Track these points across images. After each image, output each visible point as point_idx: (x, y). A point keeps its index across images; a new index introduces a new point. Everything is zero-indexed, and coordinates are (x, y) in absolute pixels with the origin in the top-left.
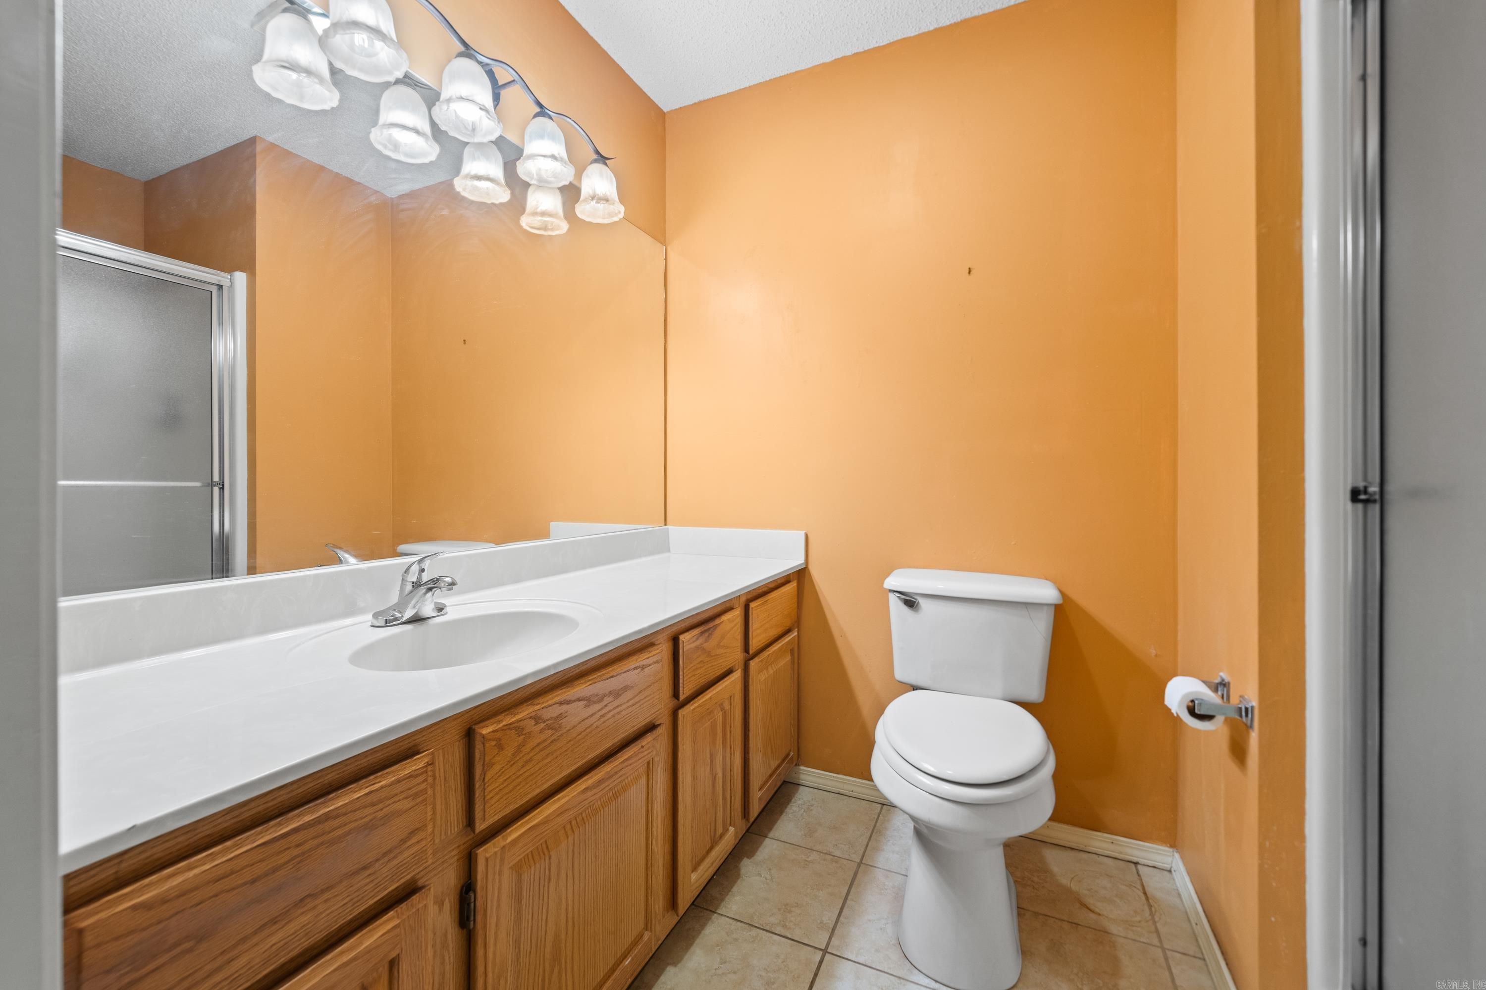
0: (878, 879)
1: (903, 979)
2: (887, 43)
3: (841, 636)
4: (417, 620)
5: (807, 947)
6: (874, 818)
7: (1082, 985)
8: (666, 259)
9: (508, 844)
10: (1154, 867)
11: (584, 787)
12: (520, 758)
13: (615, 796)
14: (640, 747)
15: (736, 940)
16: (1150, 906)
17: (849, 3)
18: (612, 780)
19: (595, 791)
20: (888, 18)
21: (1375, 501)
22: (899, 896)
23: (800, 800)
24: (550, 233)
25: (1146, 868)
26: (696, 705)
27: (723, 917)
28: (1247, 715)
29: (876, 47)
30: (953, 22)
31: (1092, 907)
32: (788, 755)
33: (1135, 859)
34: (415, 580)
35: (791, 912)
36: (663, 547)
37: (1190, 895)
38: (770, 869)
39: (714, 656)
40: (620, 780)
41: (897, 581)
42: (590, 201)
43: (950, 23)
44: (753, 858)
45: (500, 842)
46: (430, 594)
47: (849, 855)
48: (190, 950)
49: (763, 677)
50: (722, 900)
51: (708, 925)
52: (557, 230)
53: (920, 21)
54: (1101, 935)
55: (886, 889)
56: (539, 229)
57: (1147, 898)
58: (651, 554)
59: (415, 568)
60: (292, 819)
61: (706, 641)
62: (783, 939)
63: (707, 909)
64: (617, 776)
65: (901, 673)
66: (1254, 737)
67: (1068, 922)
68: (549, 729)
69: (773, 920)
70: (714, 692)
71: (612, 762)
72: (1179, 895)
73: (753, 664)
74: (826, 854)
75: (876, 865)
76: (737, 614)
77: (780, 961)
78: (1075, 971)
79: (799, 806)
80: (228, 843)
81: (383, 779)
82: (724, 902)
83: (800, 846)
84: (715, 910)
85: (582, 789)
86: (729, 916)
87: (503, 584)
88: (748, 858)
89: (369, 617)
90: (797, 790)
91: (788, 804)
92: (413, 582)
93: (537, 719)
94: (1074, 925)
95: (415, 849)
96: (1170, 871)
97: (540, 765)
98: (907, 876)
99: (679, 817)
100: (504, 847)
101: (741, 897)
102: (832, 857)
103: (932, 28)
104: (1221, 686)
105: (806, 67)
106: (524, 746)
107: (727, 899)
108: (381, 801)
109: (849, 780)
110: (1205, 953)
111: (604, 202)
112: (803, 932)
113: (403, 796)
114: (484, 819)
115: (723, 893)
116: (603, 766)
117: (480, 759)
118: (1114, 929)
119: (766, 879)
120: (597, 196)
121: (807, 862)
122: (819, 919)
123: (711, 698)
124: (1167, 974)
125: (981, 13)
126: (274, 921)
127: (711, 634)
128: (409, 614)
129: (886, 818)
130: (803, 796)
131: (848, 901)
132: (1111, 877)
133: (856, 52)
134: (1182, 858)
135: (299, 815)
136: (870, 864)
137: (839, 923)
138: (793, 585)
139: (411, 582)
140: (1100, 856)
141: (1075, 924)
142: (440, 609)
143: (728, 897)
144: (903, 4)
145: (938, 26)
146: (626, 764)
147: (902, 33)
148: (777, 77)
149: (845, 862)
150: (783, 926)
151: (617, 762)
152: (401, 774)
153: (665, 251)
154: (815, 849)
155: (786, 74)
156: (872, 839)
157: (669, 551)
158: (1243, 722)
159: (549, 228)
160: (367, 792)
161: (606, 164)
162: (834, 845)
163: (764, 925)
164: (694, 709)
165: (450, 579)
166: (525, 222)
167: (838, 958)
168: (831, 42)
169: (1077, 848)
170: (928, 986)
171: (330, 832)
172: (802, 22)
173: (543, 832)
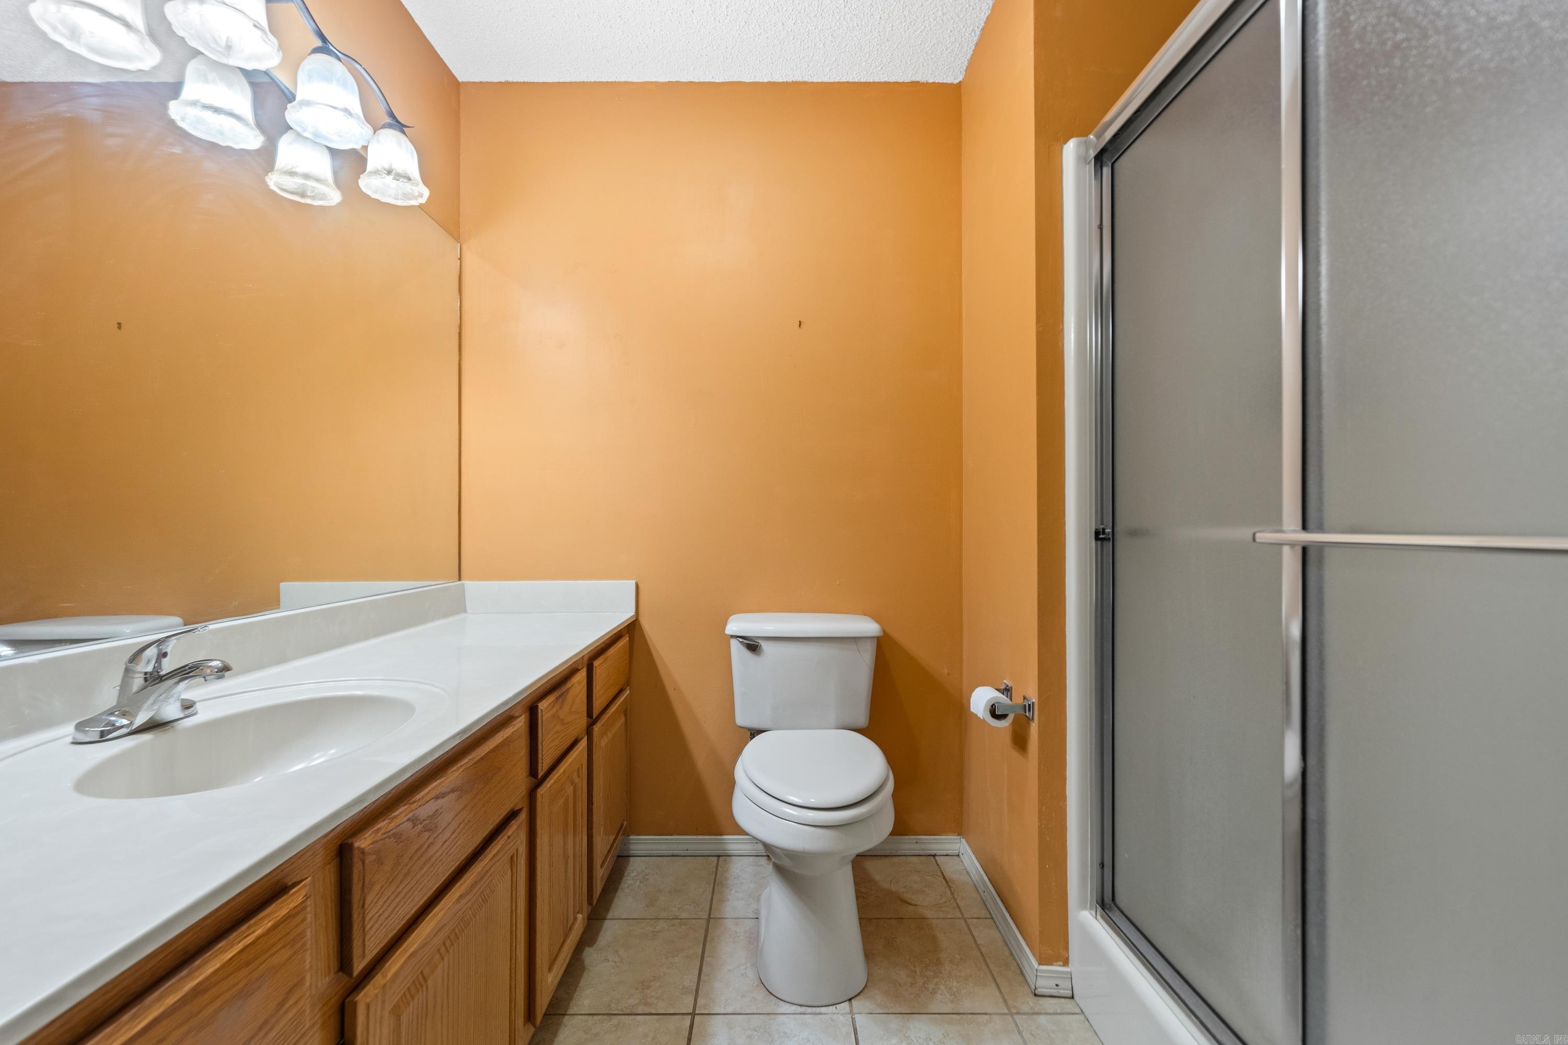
0: (730, 928)
1: (772, 1014)
2: (722, 81)
3: (675, 689)
4: (153, 726)
5: (675, 1016)
6: (713, 871)
7: (915, 967)
8: (460, 259)
9: (388, 981)
10: (947, 855)
11: (459, 895)
12: (399, 872)
13: (485, 900)
14: (507, 838)
15: (597, 1035)
16: (950, 887)
17: (693, 31)
18: (483, 881)
19: (468, 898)
20: (727, 58)
21: (1109, 539)
22: (754, 941)
23: (633, 872)
24: (309, 201)
25: (942, 858)
26: (552, 781)
27: (576, 1017)
28: (1029, 710)
29: (711, 82)
30: (785, 81)
31: (910, 901)
32: (622, 825)
33: (933, 852)
34: (150, 669)
35: (650, 987)
36: (458, 606)
37: (977, 870)
38: (617, 951)
39: (567, 723)
40: (490, 879)
41: (737, 625)
42: (384, 175)
43: (783, 81)
44: (595, 945)
45: (379, 979)
46: (174, 687)
47: (696, 914)
49: (604, 742)
50: (571, 999)
51: (561, 1030)
52: (321, 199)
53: (756, 70)
54: (921, 922)
55: (739, 936)
56: (292, 193)
57: (947, 882)
58: (446, 616)
59: (152, 652)
60: (150, 1006)
61: (561, 708)
62: (648, 1017)
63: (555, 1015)
64: (487, 876)
65: (743, 719)
66: (1034, 727)
67: (895, 919)
68: (425, 831)
69: (632, 1001)
70: (567, 765)
71: (481, 860)
72: (968, 873)
73: (596, 729)
74: (673, 919)
75: (725, 917)
76: (582, 675)
77: (649, 1039)
78: (908, 958)
79: (633, 879)
81: (257, 927)
82: (574, 1001)
83: (644, 919)
84: (566, 1012)
85: (457, 897)
86: (582, 1012)
87: (261, 667)
88: (589, 946)
89: (69, 730)
90: (628, 862)
91: (621, 879)
92: (146, 673)
93: (414, 821)
94: (899, 920)
95: (295, 1010)
96: (958, 856)
97: (418, 876)
98: (758, 918)
99: (538, 912)
100: (385, 985)
101: (592, 989)
102: (679, 920)
103: (766, 80)
104: (1007, 691)
105: (637, 81)
106: (402, 856)
107: (575, 997)
108: (256, 957)
109: (688, 839)
110: (993, 913)
111: (405, 181)
112: (667, 1004)
113: (280, 945)
114: (363, 956)
115: (570, 992)
116: (475, 867)
117: (359, 880)
118: (929, 914)
119: (615, 962)
120: (394, 171)
121: (655, 933)
122: (680, 985)
123: (564, 772)
124: (970, 937)
125: (810, 81)
127: (564, 701)
128: (140, 719)
129: (725, 869)
130: (636, 867)
131: (705, 959)
132: (919, 872)
133: (691, 80)
134: (967, 841)
135: (160, 998)
136: (718, 916)
137: (701, 983)
138: (625, 641)
139: (141, 672)
140: (908, 857)
141: (900, 918)
142: (188, 706)
143: (577, 993)
144: (744, 49)
145: (771, 81)
146: (495, 860)
147: (738, 76)
148: (604, 81)
149: (694, 921)
150: (645, 1004)
151: (487, 860)
152: (277, 917)
153: (459, 249)
154: (660, 918)
155: (614, 81)
156: (715, 893)
157: (465, 611)
158: (1026, 716)
159: (308, 194)
160: (241, 948)
161: (404, 132)
162: (679, 908)
163: (624, 1010)
164: (551, 786)
165: (218, 662)
166: (273, 181)
167: (707, 1016)
168: (667, 64)
169: (890, 854)
170: (795, 1012)
171: (199, 1013)
172: (641, 34)
173: (422, 958)
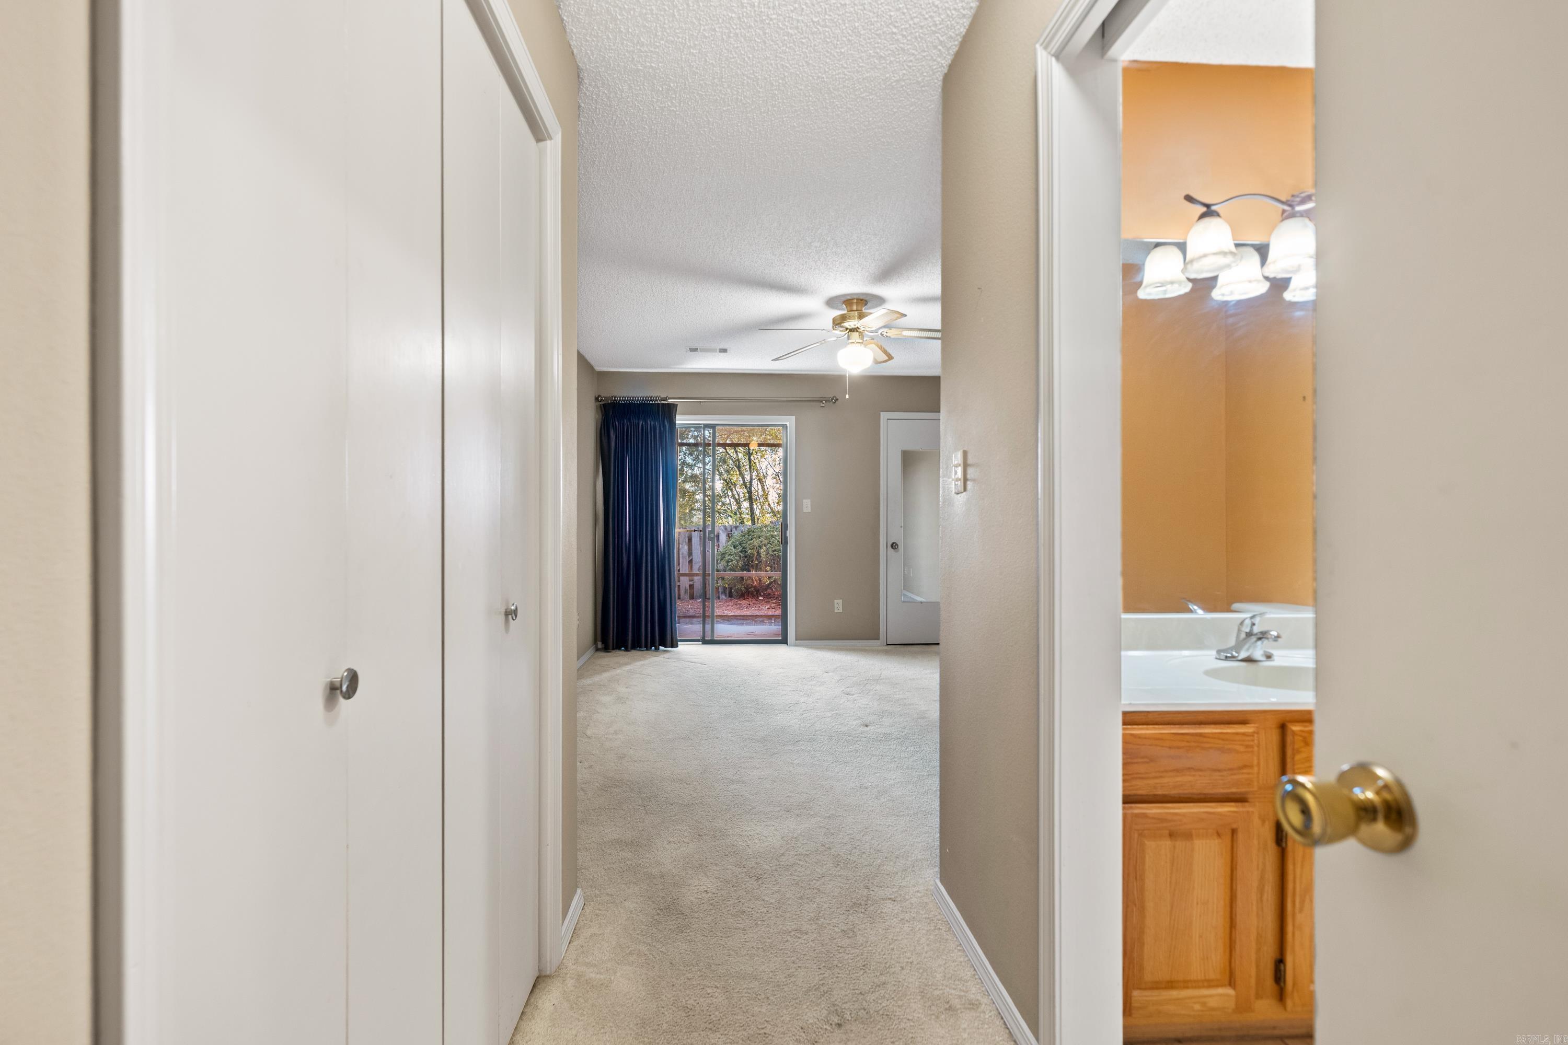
4: (1249, 660)
34: (1248, 630)
46: (1259, 643)
48: (1147, 763)
59: (1248, 622)
80: (1157, 726)
89: (1214, 653)
92: (1246, 633)
95: (1247, 776)
108: (1227, 740)
113: (1241, 744)
117: (1292, 744)
126: (1177, 770)
128: (1243, 654)
139: (1244, 632)
142: (1268, 656)
152: (1239, 731)
165: (1276, 633)
